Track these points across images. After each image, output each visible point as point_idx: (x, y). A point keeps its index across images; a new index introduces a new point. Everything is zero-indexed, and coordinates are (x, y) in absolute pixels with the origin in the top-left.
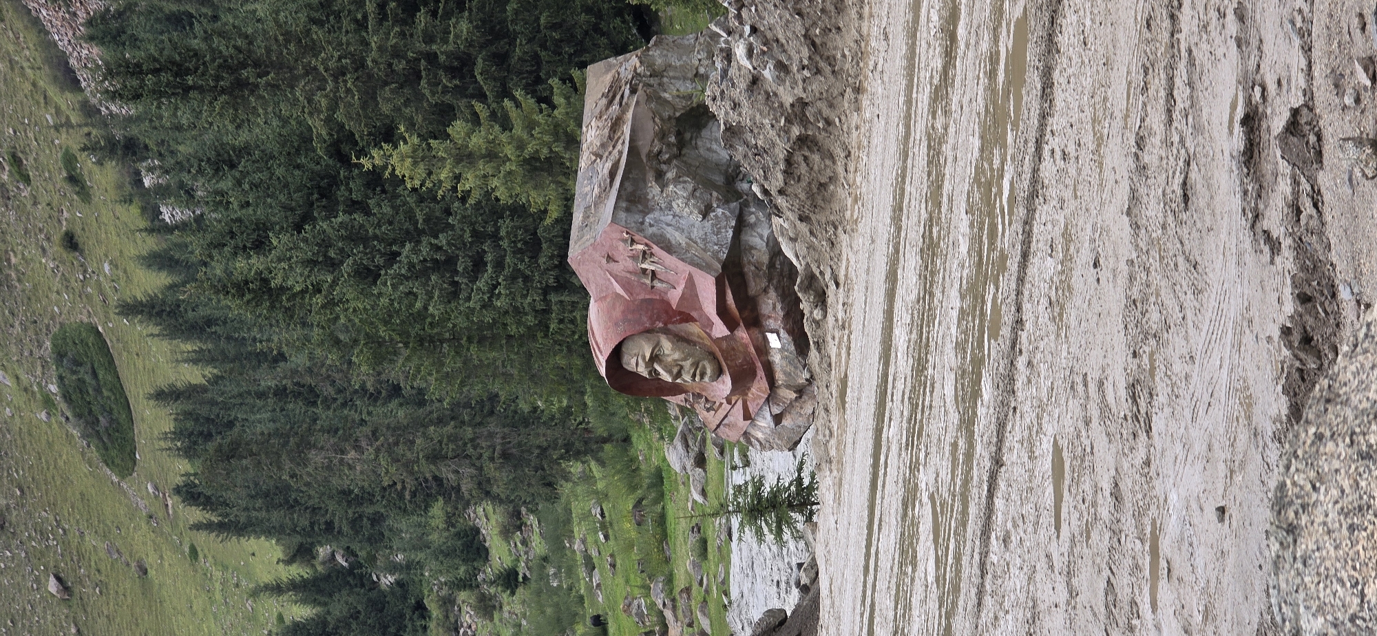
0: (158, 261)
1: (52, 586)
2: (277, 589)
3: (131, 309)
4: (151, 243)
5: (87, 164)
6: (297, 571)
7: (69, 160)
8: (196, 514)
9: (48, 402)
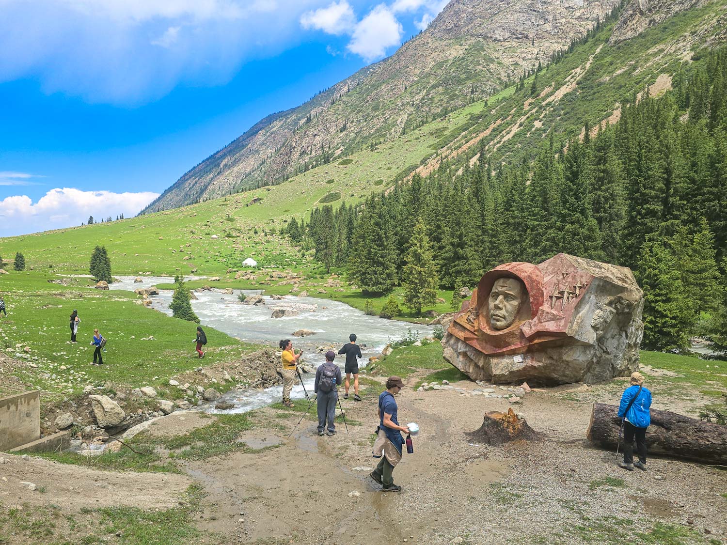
0: (351, 207)
1: (304, 191)
2: (303, 221)
3: (344, 203)
4: (354, 206)
5: (365, 198)
6: (305, 224)
7: (365, 195)
8: (314, 210)
9: (330, 191)
